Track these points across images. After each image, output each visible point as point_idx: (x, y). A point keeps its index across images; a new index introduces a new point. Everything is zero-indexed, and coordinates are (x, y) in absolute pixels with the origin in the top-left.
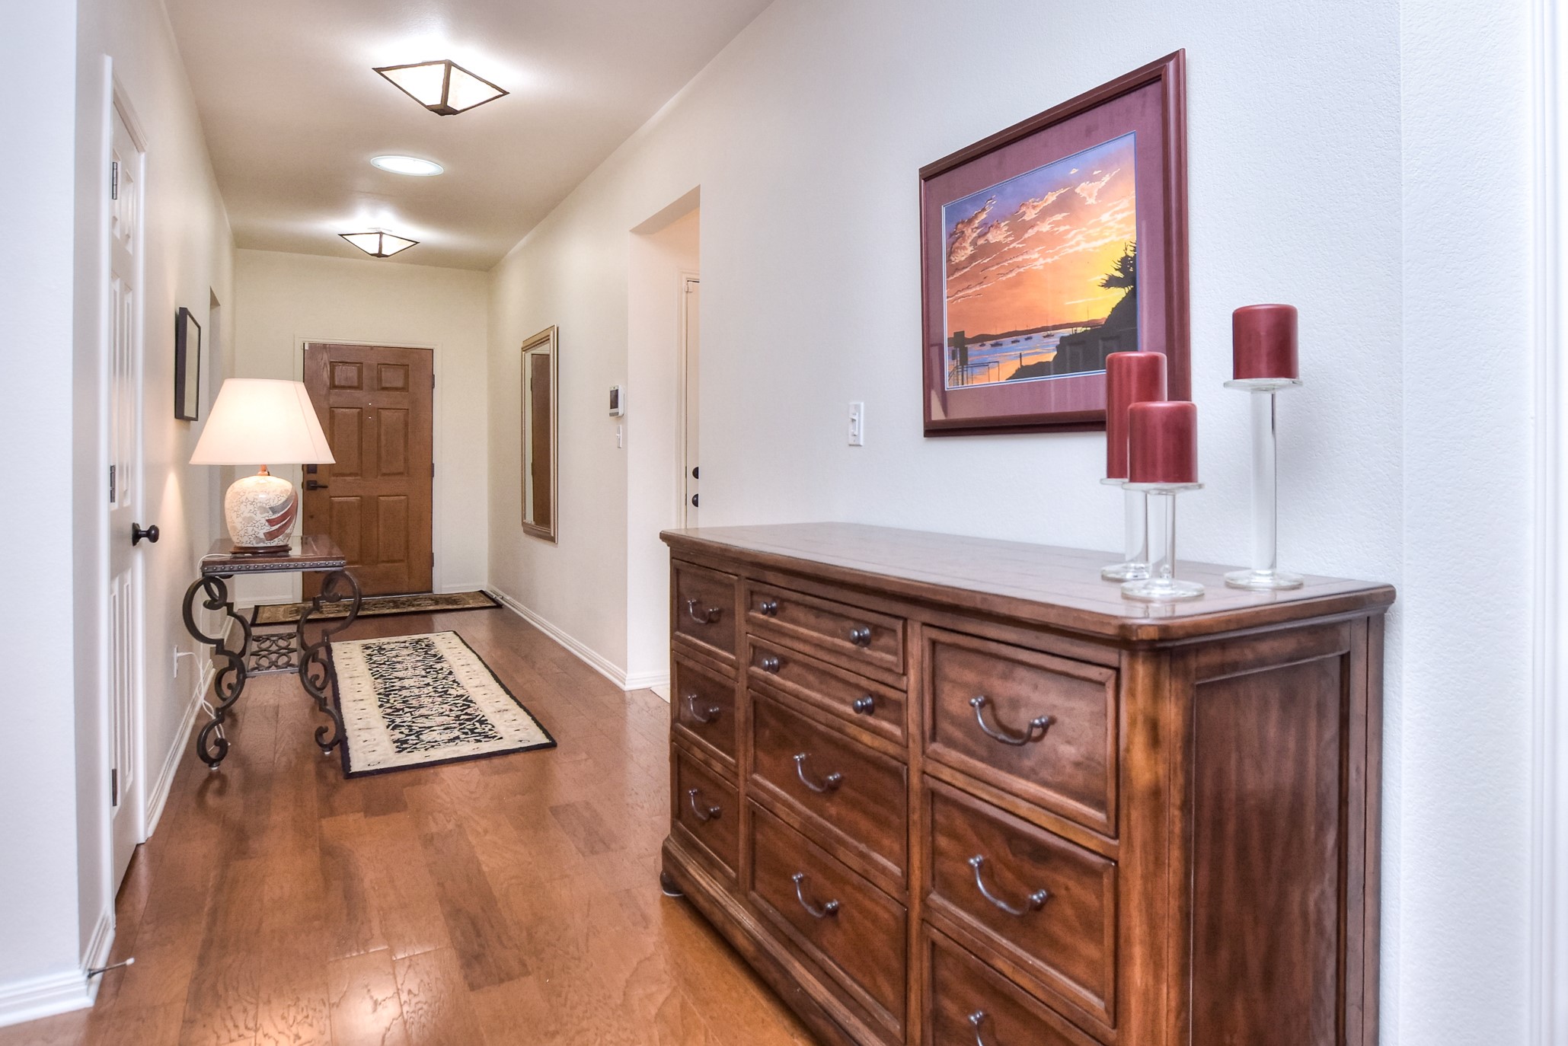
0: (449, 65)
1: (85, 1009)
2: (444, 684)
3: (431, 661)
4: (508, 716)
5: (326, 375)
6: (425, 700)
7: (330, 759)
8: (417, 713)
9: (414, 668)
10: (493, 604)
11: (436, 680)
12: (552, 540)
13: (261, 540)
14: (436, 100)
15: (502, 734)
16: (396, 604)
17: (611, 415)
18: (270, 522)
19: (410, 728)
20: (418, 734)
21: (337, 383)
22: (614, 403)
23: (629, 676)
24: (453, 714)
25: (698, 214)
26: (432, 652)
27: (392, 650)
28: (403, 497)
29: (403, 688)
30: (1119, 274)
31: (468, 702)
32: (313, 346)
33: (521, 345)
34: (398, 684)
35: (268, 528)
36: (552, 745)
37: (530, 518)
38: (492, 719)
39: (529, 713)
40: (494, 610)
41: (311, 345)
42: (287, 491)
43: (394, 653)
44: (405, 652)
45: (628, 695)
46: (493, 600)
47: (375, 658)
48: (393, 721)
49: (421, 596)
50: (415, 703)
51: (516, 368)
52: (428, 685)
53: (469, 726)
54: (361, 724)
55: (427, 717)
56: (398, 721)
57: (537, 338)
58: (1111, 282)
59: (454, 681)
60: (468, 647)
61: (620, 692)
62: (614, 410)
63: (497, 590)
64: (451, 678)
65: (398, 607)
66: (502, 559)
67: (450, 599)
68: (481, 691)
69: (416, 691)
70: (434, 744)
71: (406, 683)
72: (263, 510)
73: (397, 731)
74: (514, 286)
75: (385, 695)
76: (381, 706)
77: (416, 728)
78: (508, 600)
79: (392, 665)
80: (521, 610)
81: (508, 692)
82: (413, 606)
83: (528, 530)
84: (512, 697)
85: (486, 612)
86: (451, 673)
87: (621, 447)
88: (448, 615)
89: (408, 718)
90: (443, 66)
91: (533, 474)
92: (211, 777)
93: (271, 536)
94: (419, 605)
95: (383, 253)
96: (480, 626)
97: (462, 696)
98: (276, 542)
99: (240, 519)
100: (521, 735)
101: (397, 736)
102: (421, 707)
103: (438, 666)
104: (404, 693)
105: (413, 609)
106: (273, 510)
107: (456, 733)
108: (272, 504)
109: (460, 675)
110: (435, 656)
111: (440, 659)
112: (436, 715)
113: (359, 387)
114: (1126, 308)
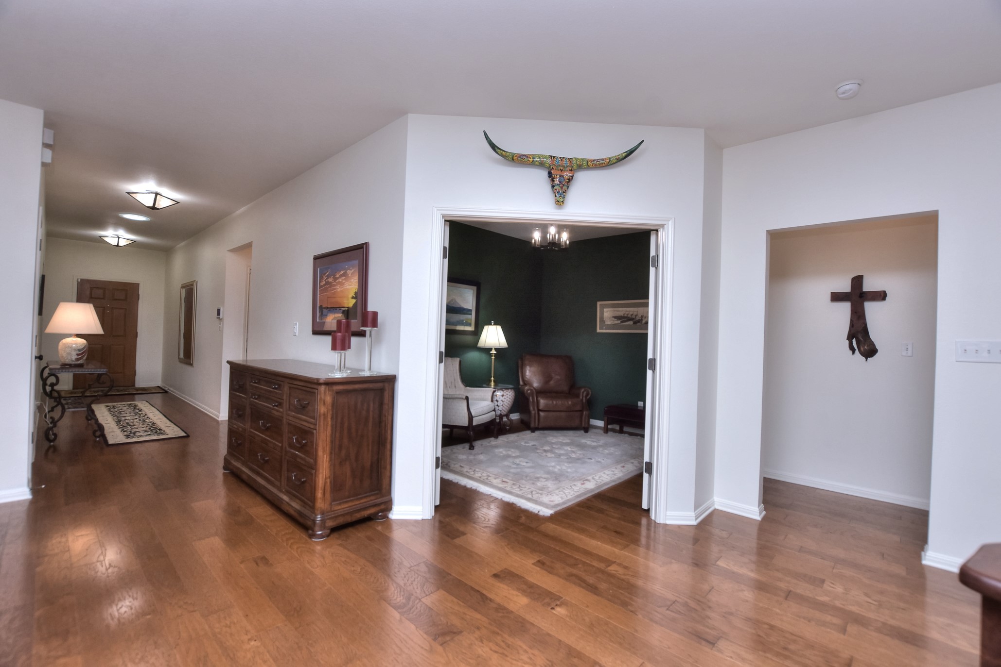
0: (157, 194)
1: (29, 499)
2: (144, 419)
3: (137, 411)
4: (171, 428)
5: (88, 292)
6: (135, 423)
7: (99, 442)
8: (133, 427)
9: (130, 413)
10: (163, 391)
11: (140, 417)
12: (191, 365)
13: (74, 361)
14: (151, 205)
15: (168, 433)
16: (118, 391)
17: (217, 318)
18: (78, 355)
19: (131, 432)
20: (134, 433)
21: (93, 296)
22: (219, 314)
23: (220, 415)
24: (148, 428)
25: (252, 249)
26: (137, 408)
27: (119, 407)
28: (122, 346)
29: (125, 420)
30: (354, 296)
31: (154, 424)
32: (82, 280)
33: (181, 286)
34: (123, 418)
35: (76, 357)
36: (188, 436)
37: (182, 356)
38: (164, 429)
39: (179, 427)
40: (163, 394)
41: (81, 280)
42: (84, 343)
43: (120, 408)
44: (125, 408)
45: (220, 422)
46: (163, 390)
47: (112, 410)
48: (123, 430)
49: (130, 388)
50: (131, 424)
51: (178, 295)
52: (137, 419)
53: (154, 431)
54: (110, 430)
55: (137, 428)
56: (125, 429)
57: (187, 284)
58: (353, 298)
59: (148, 418)
60: (153, 406)
61: (217, 421)
62: (219, 316)
63: (165, 386)
64: (146, 416)
65: (119, 392)
66: (168, 373)
67: (144, 389)
68: (159, 420)
69: (132, 421)
70: (141, 436)
71: (127, 418)
72: (75, 350)
73: (125, 432)
74: (179, 262)
75: (118, 422)
76: (117, 425)
77: (133, 431)
78: (171, 389)
79: (120, 412)
80: (177, 394)
81: (170, 421)
82: (126, 391)
83: (181, 361)
84: (172, 422)
85: (160, 394)
86: (146, 415)
87: (221, 331)
88: (143, 395)
89: (129, 429)
90: (154, 194)
91: (184, 338)
92: (50, 447)
93: (77, 360)
94: (129, 391)
95: (119, 245)
96: (158, 399)
97: (151, 422)
98: (79, 362)
99: (65, 353)
100: (175, 434)
101: (125, 433)
102: (134, 425)
103: (140, 413)
104: (127, 421)
105: (126, 393)
106: (79, 350)
107: (150, 433)
108: (79, 348)
109: (150, 415)
110: (138, 409)
111: (141, 410)
112: (140, 427)
113: (104, 298)
114: (355, 305)
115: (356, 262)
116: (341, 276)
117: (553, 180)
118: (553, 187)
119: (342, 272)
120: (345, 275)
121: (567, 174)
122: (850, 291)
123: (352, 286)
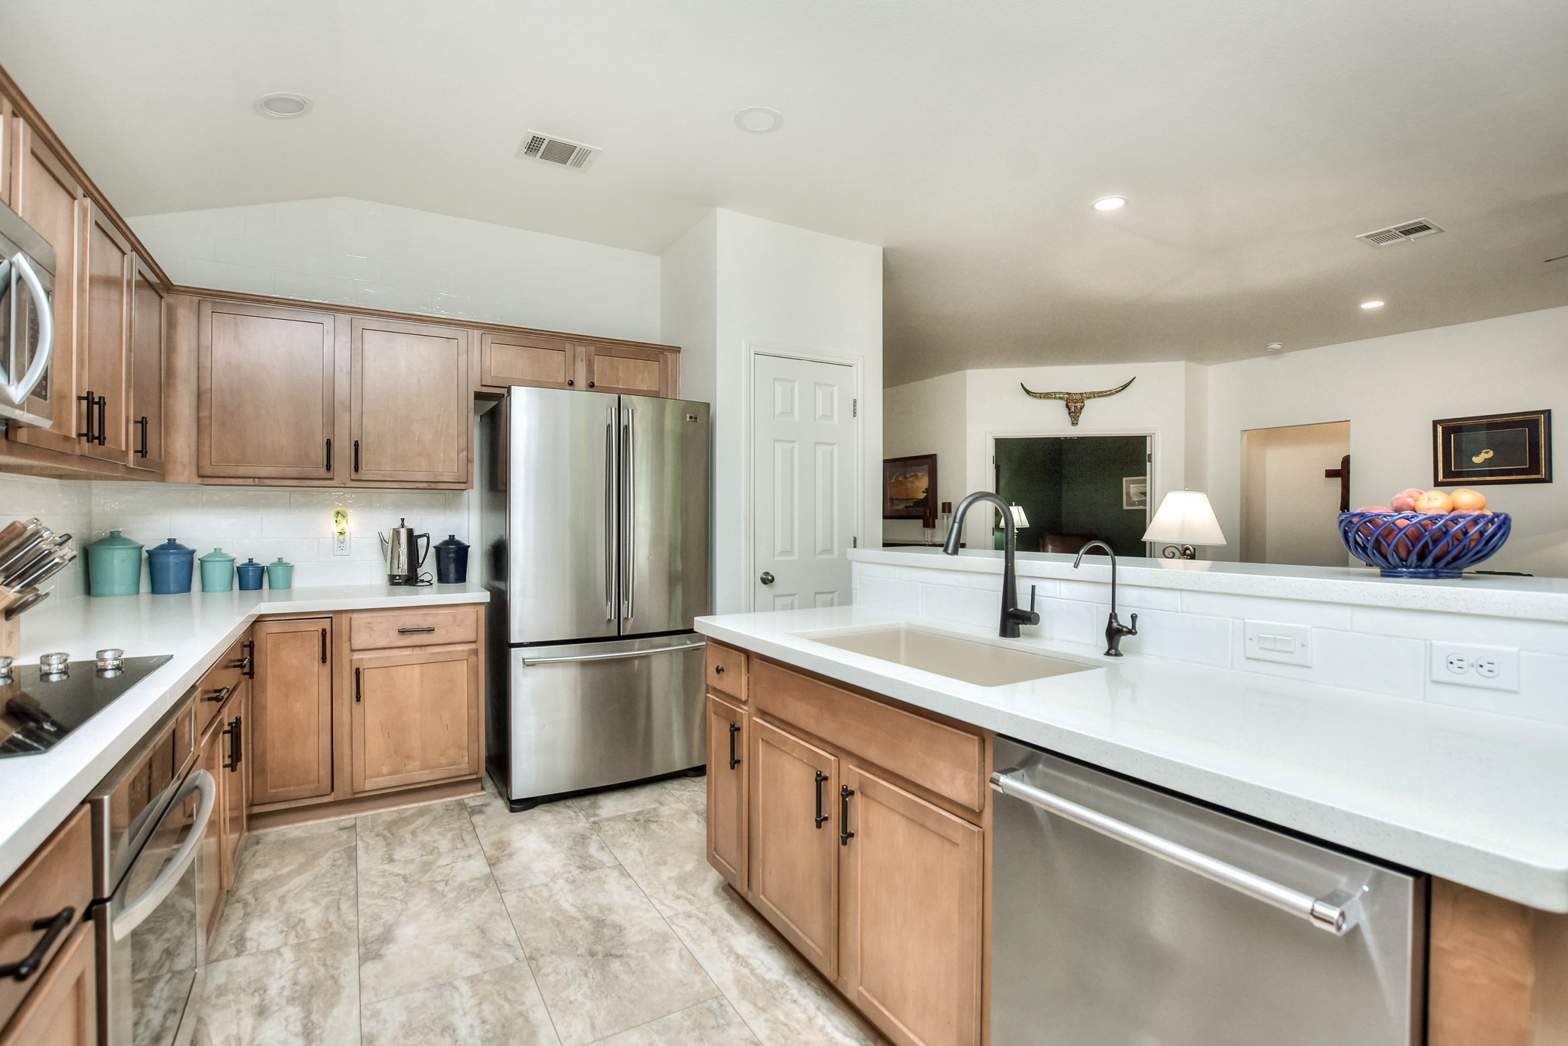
30: (925, 491)
58: (923, 492)
114: (926, 498)
115: (926, 467)
116: (911, 477)
117: (1069, 409)
118: (1070, 414)
119: (912, 474)
120: (916, 476)
121: (1079, 405)
122: (1340, 468)
123: (923, 483)
